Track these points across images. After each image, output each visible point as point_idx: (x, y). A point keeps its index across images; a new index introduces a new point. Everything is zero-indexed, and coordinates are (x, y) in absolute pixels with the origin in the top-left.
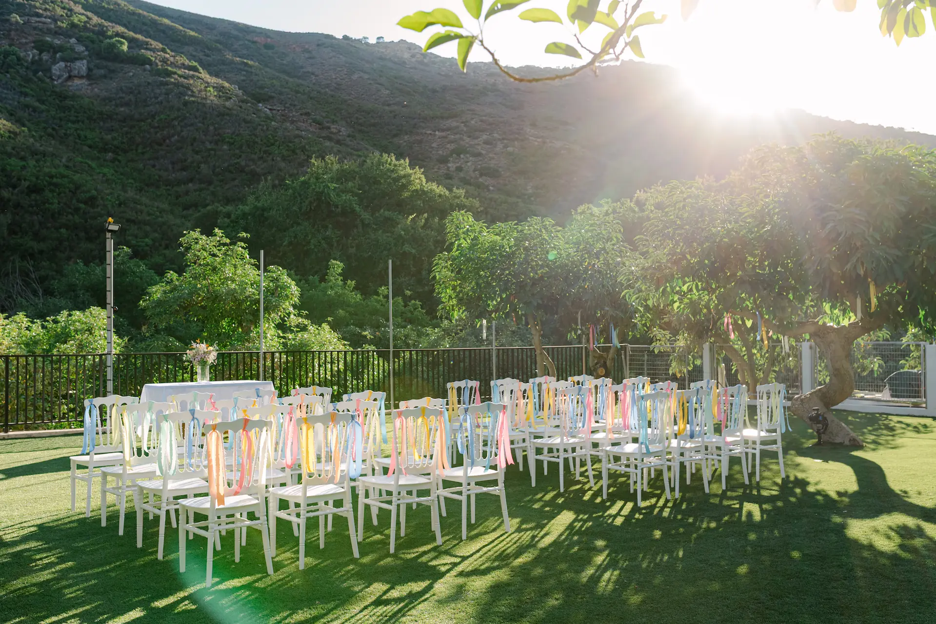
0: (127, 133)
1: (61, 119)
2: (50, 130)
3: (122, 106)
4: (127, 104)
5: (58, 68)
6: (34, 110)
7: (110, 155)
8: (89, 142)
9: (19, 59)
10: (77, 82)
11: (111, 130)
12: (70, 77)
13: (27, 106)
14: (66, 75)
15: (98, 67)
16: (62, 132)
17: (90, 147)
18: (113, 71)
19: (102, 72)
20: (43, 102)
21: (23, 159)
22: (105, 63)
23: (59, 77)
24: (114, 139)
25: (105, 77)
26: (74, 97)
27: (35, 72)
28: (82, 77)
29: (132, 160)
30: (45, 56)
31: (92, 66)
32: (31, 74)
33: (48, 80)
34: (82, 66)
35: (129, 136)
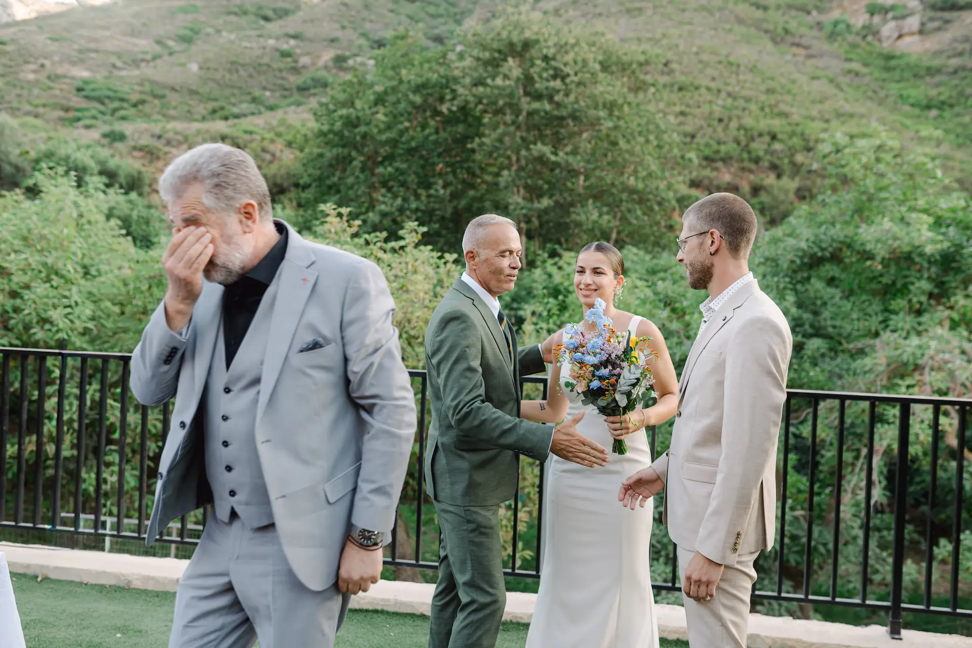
0: (956, 86)
1: (884, 80)
2: (870, 93)
3: (954, 56)
4: (961, 54)
5: (888, 29)
6: (857, 74)
7: (934, 113)
8: (911, 101)
9: (848, 26)
10: (907, 40)
11: (937, 85)
12: (900, 36)
13: (849, 72)
14: (896, 35)
15: (932, 19)
16: (882, 94)
17: (913, 105)
18: (947, 22)
19: (936, 24)
20: (866, 65)
21: (827, 121)
22: (939, 14)
23: (888, 38)
24: (940, 94)
25: (939, 29)
26: (901, 57)
27: (865, 37)
28: (912, 34)
29: (958, 115)
30: (877, 19)
31: (925, 19)
32: (858, 40)
33: (876, 43)
34: (913, 23)
35: (959, 88)
